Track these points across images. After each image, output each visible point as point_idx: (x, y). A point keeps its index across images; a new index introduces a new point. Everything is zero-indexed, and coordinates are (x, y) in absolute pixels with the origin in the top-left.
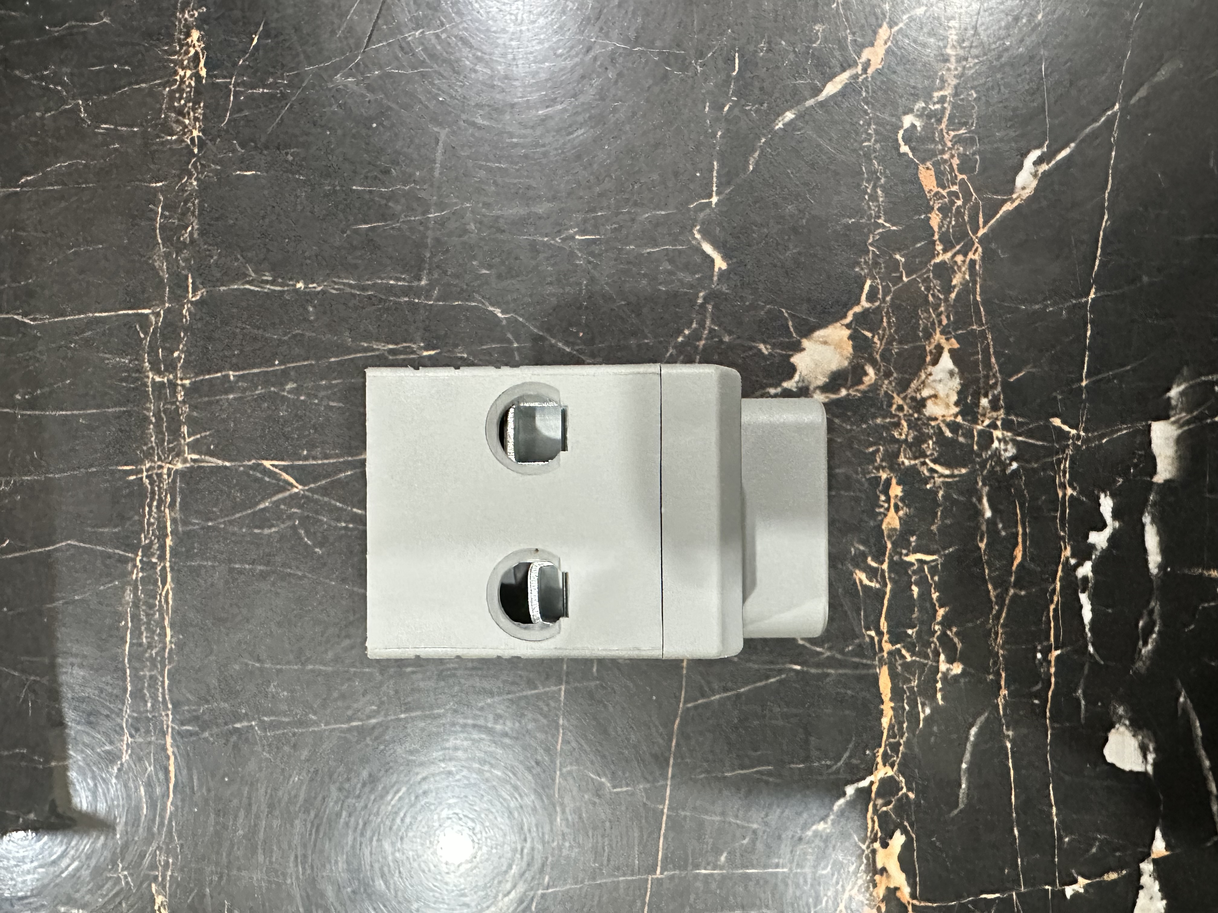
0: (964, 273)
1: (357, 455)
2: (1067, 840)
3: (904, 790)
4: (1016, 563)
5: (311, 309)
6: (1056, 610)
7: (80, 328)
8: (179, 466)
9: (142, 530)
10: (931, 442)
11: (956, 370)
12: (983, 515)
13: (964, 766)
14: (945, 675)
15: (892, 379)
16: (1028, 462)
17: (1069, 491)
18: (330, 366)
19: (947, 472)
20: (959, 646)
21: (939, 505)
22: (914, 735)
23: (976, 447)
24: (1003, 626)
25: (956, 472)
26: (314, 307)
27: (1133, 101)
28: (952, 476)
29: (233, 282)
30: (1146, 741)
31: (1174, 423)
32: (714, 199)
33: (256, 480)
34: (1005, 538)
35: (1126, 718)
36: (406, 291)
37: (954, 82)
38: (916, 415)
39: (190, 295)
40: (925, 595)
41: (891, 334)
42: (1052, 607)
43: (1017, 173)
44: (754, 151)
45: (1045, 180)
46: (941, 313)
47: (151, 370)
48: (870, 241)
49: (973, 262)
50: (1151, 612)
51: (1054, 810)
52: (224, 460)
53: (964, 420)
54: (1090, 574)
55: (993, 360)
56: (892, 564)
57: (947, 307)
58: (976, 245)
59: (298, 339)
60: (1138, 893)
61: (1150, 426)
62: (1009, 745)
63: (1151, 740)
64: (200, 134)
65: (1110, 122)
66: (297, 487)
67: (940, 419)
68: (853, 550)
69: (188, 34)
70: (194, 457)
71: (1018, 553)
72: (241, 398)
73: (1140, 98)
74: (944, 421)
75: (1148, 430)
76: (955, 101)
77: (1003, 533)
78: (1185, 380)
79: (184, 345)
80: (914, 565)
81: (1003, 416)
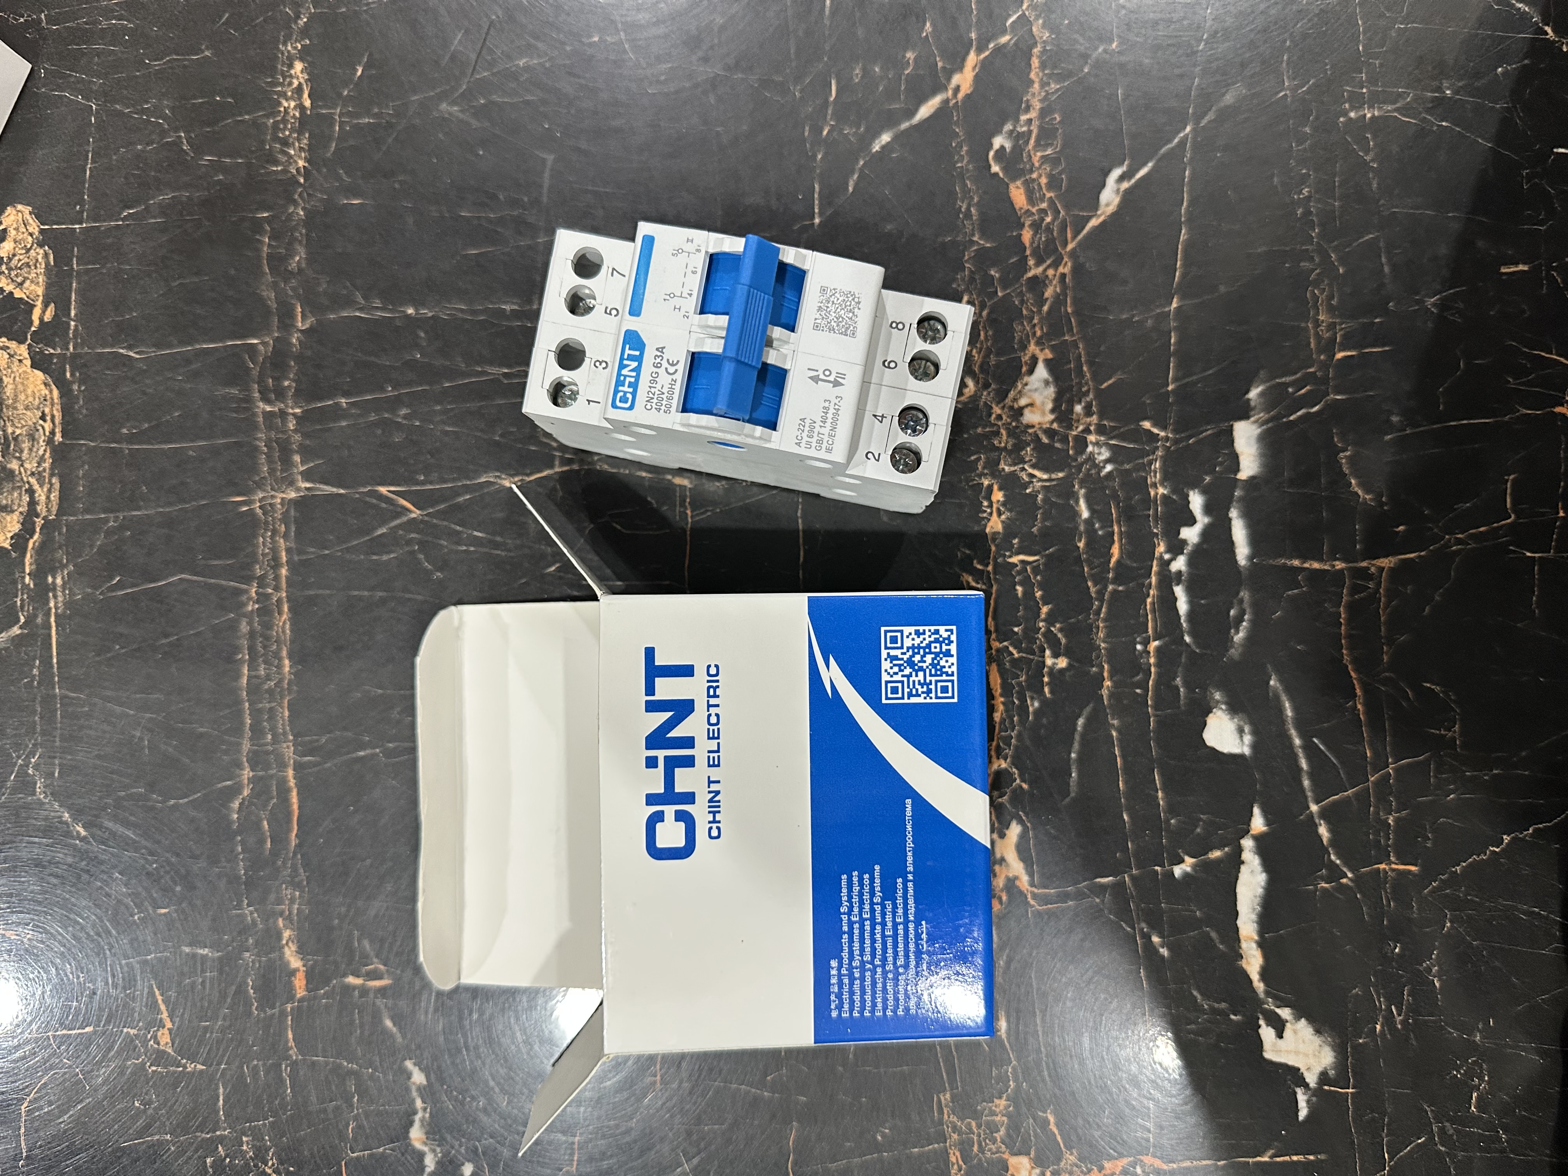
0: (1056, 287)
1: (474, 478)
2: (1172, 821)
3: (1018, 781)
4: (1113, 560)
5: (422, 335)
6: (1153, 603)
7: (187, 360)
8: (293, 495)
9: (257, 561)
11: (1051, 379)
12: (1081, 516)
13: (1073, 755)
14: (1051, 669)
15: (990, 390)
16: (1122, 463)
17: (1161, 491)
18: (445, 391)
19: (1045, 477)
20: (1063, 641)
21: (1040, 508)
22: (1025, 728)
23: (1071, 452)
24: (1105, 620)
25: (1054, 476)
26: (426, 332)
27: (1203, 123)
28: (1050, 480)
29: (342, 309)
30: (1242, 723)
31: (1255, 422)
32: (816, 222)
33: (374, 506)
34: (1102, 537)
35: (1223, 703)
36: (518, 315)
37: (1039, 106)
38: (1014, 424)
39: (300, 324)
40: (1029, 594)
41: (988, 347)
43: (1100, 190)
44: (853, 173)
45: (1128, 198)
46: (1035, 325)
47: (261, 399)
48: (966, 258)
49: (1063, 276)
50: (1241, 601)
51: (1160, 794)
52: (339, 487)
53: (1059, 426)
54: (1184, 569)
56: (996, 565)
57: (1040, 319)
58: (1066, 259)
59: (411, 365)
60: (1240, 868)
61: (1232, 426)
63: (1246, 724)
64: (306, 165)
65: (1183, 142)
66: (414, 512)
67: (1037, 426)
68: (959, 554)
69: (291, 66)
70: (308, 485)
71: (1115, 550)
72: (354, 425)
73: (1209, 122)
74: (1040, 428)
75: (1230, 431)
76: (1041, 123)
77: (1100, 533)
78: (1263, 382)
79: (295, 374)
80: (1017, 566)
81: (1095, 422)
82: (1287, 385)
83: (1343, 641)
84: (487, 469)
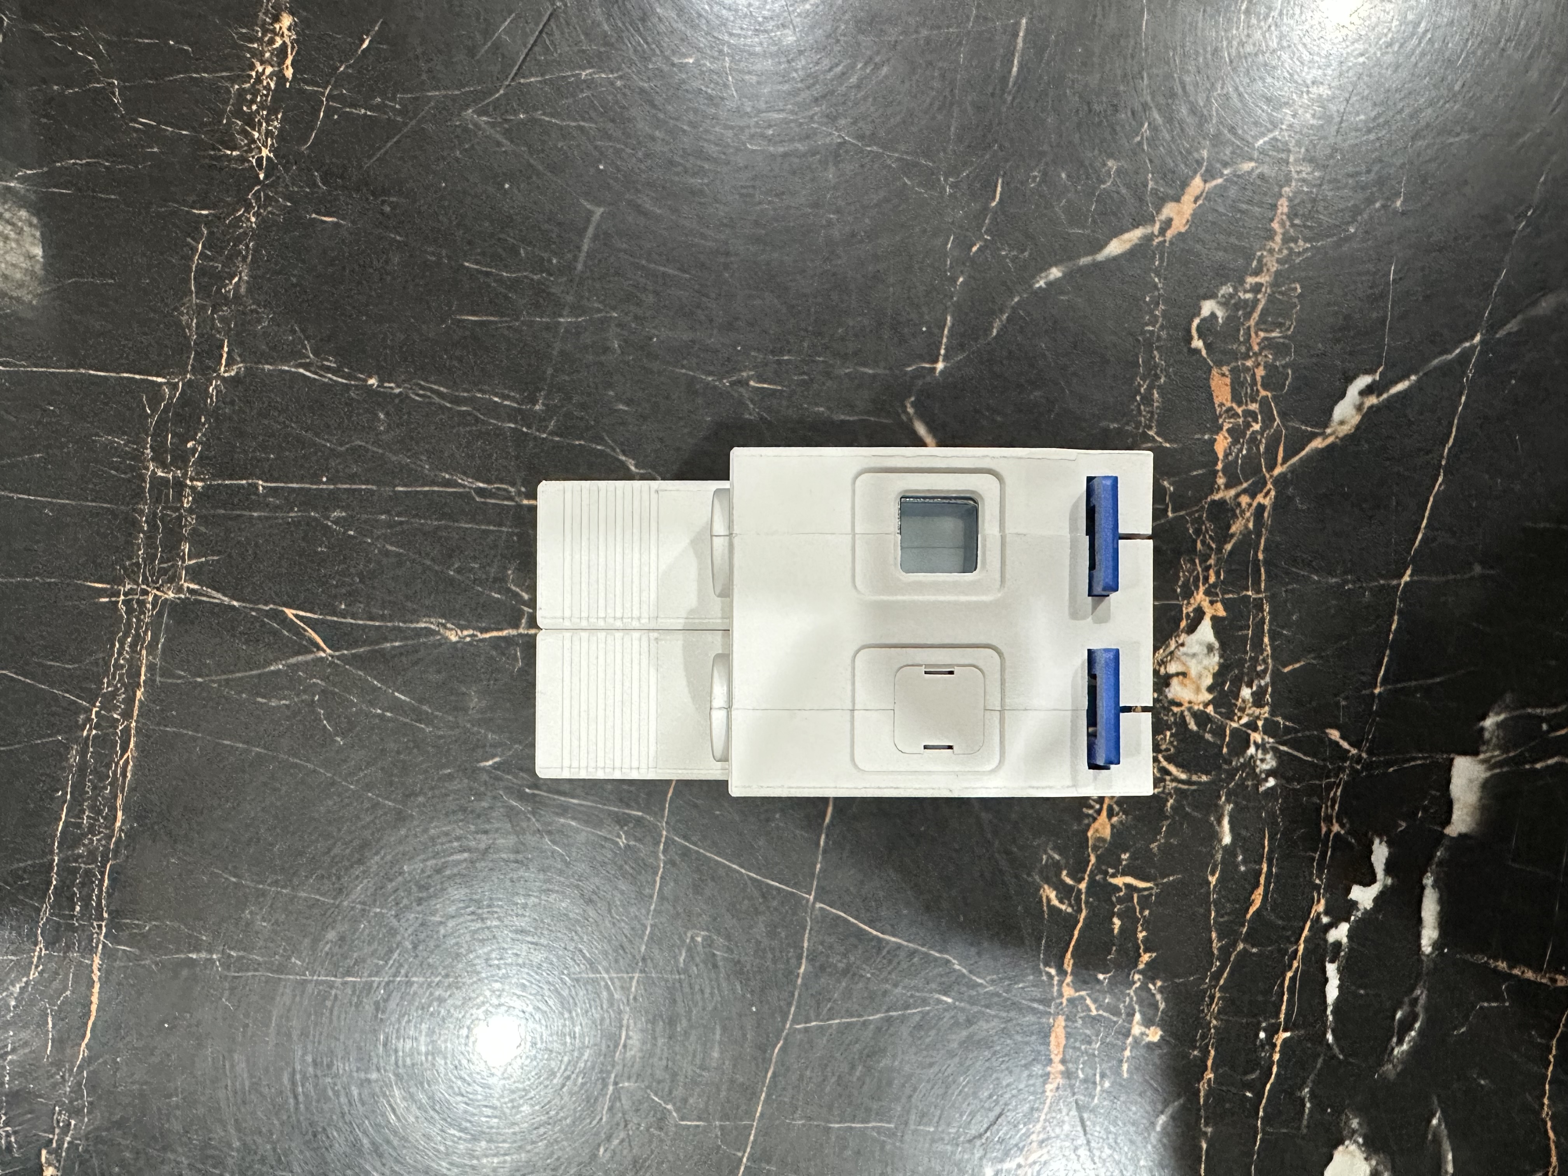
0: (1248, 520)
1: (411, 621)
4: (1252, 910)
5: (382, 416)
6: (1293, 979)
8: (171, 595)
9: (106, 673)
10: (1168, 733)
11: (1217, 645)
12: (1220, 841)
14: (1137, 1040)
16: (1289, 780)
17: (1336, 828)
18: (395, 496)
19: (1183, 776)
20: (1162, 1006)
21: (1167, 818)
23: (1225, 750)
24: (1222, 989)
25: (1195, 778)
26: (387, 414)
27: (1500, 334)
28: (1188, 782)
29: (285, 361)
30: (1381, 1168)
31: (1483, 762)
32: (940, 366)
33: (272, 631)
34: (1243, 875)
35: (1360, 1135)
36: (512, 414)
37: (1274, 267)
38: (1155, 695)
39: (222, 369)
40: (1128, 932)
42: (1289, 974)
43: (1336, 402)
44: (1002, 311)
45: (1371, 418)
46: (1210, 566)
47: (153, 459)
49: (1261, 508)
50: (1414, 1003)
52: (233, 598)
53: (1215, 712)
54: (1345, 940)
55: (1266, 640)
56: (1092, 883)
57: (1218, 560)
58: (1269, 486)
59: (359, 454)
61: (1452, 760)
62: (1204, 1146)
63: (1386, 1169)
64: (272, 155)
65: (1465, 357)
66: (324, 651)
67: (1186, 705)
68: (1044, 857)
69: (276, 19)
70: (192, 586)
71: (1257, 898)
72: (267, 518)
73: (1509, 334)
74: (1189, 709)
75: (1449, 765)
76: (1274, 293)
77: (1243, 868)
78: (1507, 708)
79: (204, 435)
80: (1120, 890)
81: (1266, 715)
82: (1541, 719)
83: (1547, 1087)
84: (430, 612)
